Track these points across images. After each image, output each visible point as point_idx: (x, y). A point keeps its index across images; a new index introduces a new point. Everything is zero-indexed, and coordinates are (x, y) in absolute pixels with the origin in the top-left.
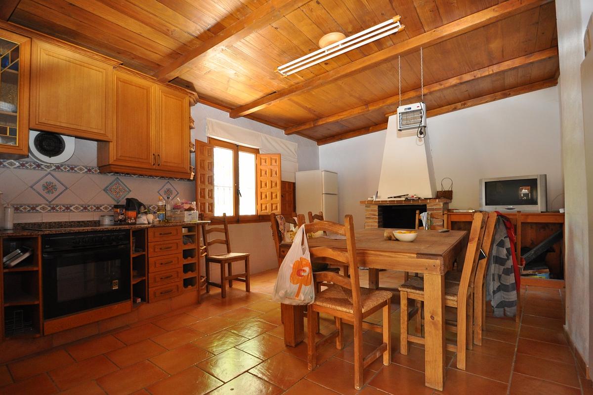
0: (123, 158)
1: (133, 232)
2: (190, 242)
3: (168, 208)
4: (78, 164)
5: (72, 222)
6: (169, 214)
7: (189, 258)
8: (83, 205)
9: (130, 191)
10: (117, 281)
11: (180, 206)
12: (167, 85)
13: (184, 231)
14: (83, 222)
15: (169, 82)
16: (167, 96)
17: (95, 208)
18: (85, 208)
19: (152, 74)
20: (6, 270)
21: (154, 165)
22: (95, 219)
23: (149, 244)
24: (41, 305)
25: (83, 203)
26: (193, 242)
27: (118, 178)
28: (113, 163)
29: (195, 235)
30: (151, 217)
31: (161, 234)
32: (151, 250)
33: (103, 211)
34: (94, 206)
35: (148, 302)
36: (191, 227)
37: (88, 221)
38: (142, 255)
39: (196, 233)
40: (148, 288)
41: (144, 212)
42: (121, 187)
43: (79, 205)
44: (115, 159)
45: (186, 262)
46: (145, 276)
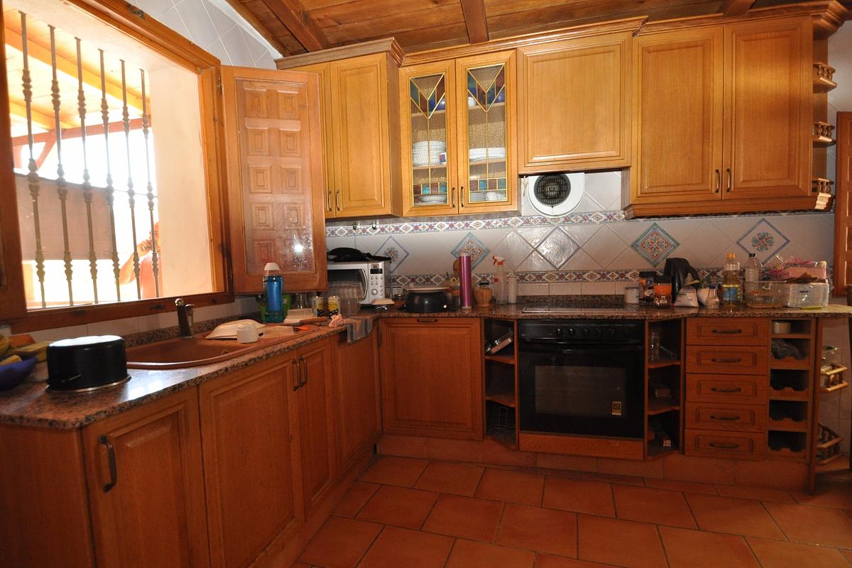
0: (655, 190)
1: (650, 323)
2: (793, 355)
3: (752, 275)
4: (593, 210)
5: (585, 296)
6: (751, 289)
7: (788, 389)
8: (600, 271)
9: (678, 244)
10: (620, 403)
11: (780, 271)
12: (752, 15)
13: (779, 328)
14: (599, 296)
15: (751, 8)
16: (749, 40)
17: (617, 276)
18: (603, 276)
19: (718, 8)
20: (488, 358)
21: (717, 191)
22: (617, 293)
23: (687, 347)
24: (517, 410)
25: (600, 268)
26: (803, 355)
27: (655, 224)
28: (636, 203)
29: (809, 340)
30: (706, 294)
31: (715, 331)
32: (691, 359)
33: (630, 280)
34: (616, 273)
35: (683, 453)
36: (798, 323)
37: (606, 296)
38: (673, 366)
39: (811, 336)
40: (684, 428)
41: (693, 285)
42: (661, 240)
43: (595, 271)
44: (639, 194)
45: (778, 396)
46: (679, 405)
